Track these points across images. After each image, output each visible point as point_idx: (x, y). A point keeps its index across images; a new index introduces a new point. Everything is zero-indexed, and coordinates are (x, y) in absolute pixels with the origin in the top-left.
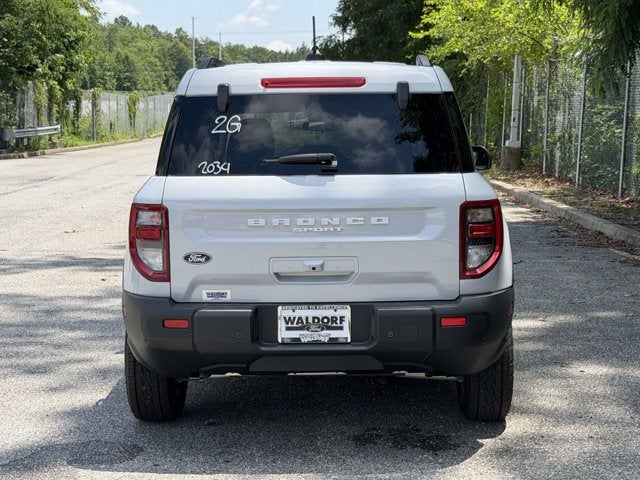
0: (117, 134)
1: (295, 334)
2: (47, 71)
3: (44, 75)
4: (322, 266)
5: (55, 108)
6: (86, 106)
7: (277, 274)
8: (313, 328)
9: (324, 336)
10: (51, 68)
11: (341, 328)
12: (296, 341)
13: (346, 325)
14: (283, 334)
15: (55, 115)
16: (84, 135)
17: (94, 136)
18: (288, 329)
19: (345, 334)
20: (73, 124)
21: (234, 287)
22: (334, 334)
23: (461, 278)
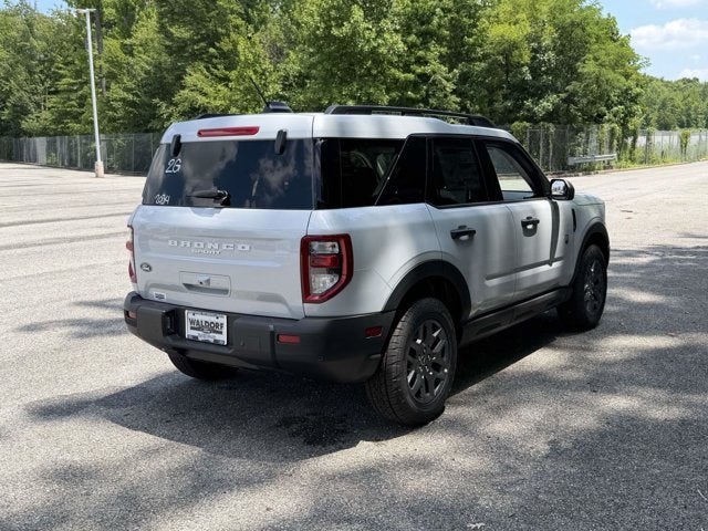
0: (667, 159)
1: (195, 333)
2: (612, 117)
3: (609, 121)
4: (208, 281)
5: (615, 142)
6: (642, 140)
7: (186, 285)
8: (205, 330)
9: (212, 337)
10: (615, 116)
11: (221, 333)
12: (195, 340)
13: (225, 330)
14: (189, 332)
15: (616, 147)
16: (638, 160)
17: (647, 160)
18: (192, 328)
19: (223, 338)
20: (631, 153)
21: (168, 292)
22: (218, 337)
23: (304, 302)
